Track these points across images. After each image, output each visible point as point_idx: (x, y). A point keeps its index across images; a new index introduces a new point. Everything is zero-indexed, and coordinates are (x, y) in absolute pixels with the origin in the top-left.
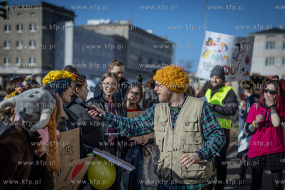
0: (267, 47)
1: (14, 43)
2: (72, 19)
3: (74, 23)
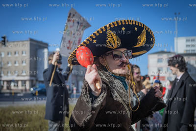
0: (158, 61)
1: (13, 62)
2: (47, 48)
3: (48, 50)
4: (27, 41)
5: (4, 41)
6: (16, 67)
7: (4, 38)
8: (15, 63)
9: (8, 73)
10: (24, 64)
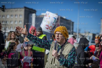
3: (36, 14)
4: (23, 8)
5: (3, 8)
6: (16, 24)
7: (3, 6)
8: (15, 22)
9: (11, 28)
10: (21, 23)
